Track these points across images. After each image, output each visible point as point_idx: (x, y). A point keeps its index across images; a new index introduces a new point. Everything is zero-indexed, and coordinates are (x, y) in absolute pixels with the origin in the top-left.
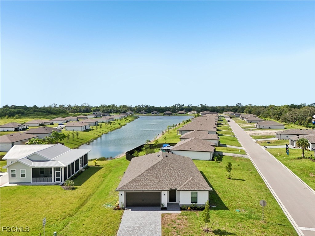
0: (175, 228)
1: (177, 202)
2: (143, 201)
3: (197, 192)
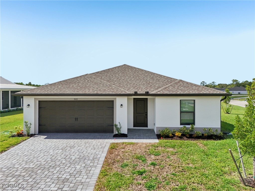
0: (144, 175)
1: (150, 127)
2: (76, 120)
3: (194, 100)
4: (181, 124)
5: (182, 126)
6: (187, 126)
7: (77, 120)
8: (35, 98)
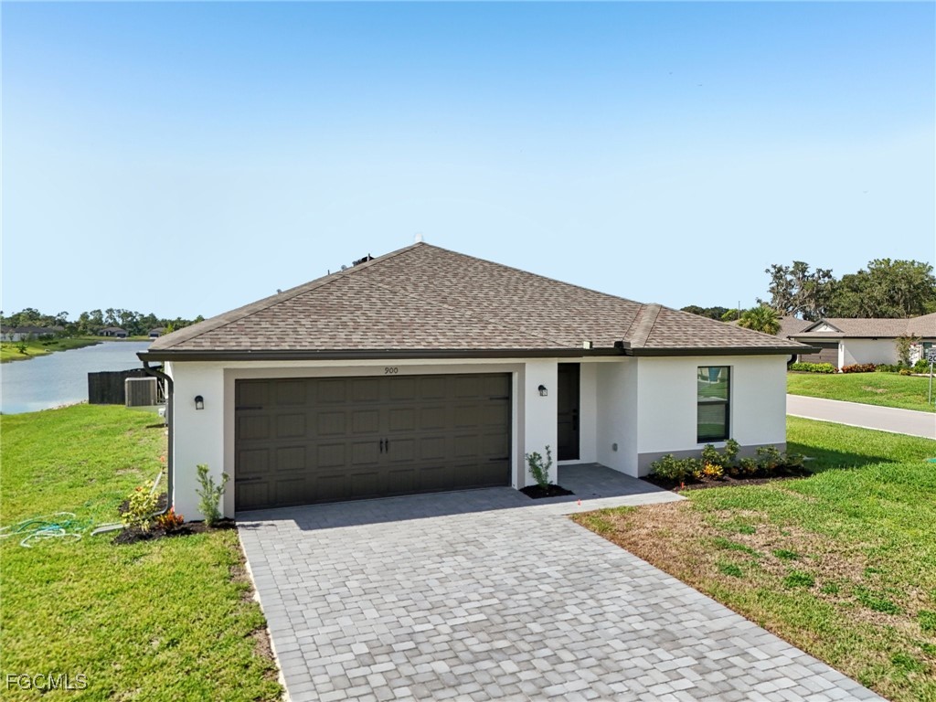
1: (582, 460)
2: (384, 449)
3: (729, 367)
4: (700, 440)
5: (702, 446)
6: (717, 445)
7: (387, 450)
8: (225, 370)
